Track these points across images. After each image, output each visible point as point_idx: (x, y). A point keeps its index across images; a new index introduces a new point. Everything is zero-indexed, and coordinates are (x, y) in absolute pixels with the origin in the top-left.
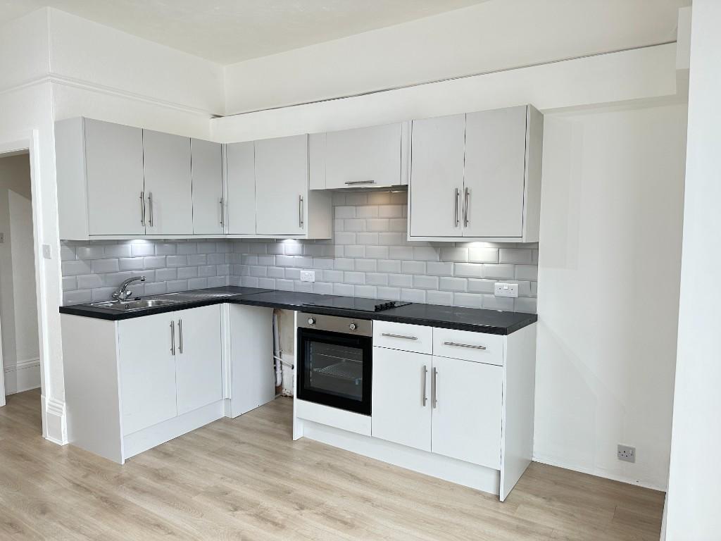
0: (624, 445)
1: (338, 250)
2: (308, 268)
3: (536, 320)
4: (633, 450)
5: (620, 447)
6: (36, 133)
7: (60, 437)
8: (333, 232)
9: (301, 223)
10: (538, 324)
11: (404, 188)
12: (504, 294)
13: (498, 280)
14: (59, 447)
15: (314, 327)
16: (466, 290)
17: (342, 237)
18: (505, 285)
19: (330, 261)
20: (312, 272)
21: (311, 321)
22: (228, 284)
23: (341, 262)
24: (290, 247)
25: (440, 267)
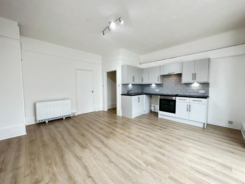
0: (230, 120)
1: (164, 86)
2: (158, 89)
3: (209, 97)
4: (232, 122)
5: (229, 121)
6: (118, 68)
7: (120, 114)
8: (163, 83)
9: (158, 81)
10: (209, 98)
11: (181, 74)
12: (201, 93)
13: (200, 90)
14: (120, 116)
15: (163, 98)
16: (192, 92)
17: (165, 83)
18: (202, 91)
19: (162, 88)
20: (158, 90)
21: (163, 97)
22: (141, 92)
23: (164, 88)
24: (154, 86)
25: (187, 88)
